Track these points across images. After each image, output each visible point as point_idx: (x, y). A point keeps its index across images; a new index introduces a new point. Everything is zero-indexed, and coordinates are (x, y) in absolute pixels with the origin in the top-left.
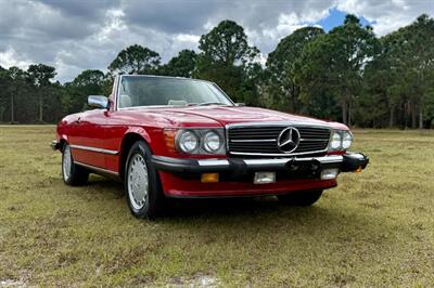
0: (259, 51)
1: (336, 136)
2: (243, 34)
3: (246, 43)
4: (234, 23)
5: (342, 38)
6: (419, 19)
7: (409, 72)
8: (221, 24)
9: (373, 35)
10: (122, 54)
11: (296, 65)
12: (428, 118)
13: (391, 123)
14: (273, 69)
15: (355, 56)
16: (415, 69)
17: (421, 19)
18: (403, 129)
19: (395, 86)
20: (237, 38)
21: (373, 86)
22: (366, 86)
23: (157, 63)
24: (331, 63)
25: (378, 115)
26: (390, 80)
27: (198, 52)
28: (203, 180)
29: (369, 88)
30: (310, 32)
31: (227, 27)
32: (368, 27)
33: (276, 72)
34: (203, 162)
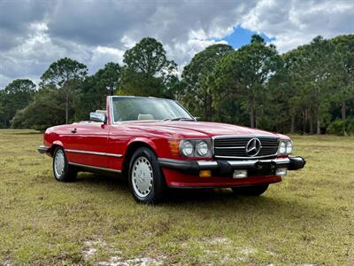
0: (176, 65)
1: (283, 144)
2: (162, 50)
3: (165, 57)
4: (154, 40)
5: (249, 55)
6: (315, 40)
7: (307, 86)
8: (143, 40)
9: (275, 52)
10: (53, 66)
11: (210, 78)
12: (324, 125)
13: (292, 129)
14: (188, 80)
15: (260, 71)
16: (312, 83)
17: (317, 40)
18: (302, 134)
19: (296, 97)
20: (158, 53)
21: (276, 97)
22: (270, 97)
23: (85, 73)
24: (240, 76)
25: (280, 122)
26: (291, 92)
27: (122, 64)
28: (201, 176)
29: (272, 99)
30: (220, 49)
31: (149, 44)
32: (271, 46)
33: (191, 83)
34: (201, 163)
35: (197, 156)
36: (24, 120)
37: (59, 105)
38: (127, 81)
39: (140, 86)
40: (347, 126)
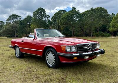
0: (49, 16)
1: (97, 45)
2: (45, 12)
3: (46, 14)
4: (42, 8)
5: (72, 13)
8: (39, 8)
9: (79, 13)
10: (10, 17)
11: (60, 20)
15: (75, 18)
16: (90, 22)
17: (92, 9)
19: (86, 26)
20: (44, 13)
22: (78, 26)
23: (20, 19)
24: (69, 20)
25: (80, 33)
27: (32, 16)
30: (62, 11)
31: (41, 9)
32: (78, 11)
33: (54, 22)
34: (74, 55)
35: (72, 52)
36: (2, 34)
37: (12, 29)
38: (34, 21)
39: (39, 23)
40: (99, 34)
